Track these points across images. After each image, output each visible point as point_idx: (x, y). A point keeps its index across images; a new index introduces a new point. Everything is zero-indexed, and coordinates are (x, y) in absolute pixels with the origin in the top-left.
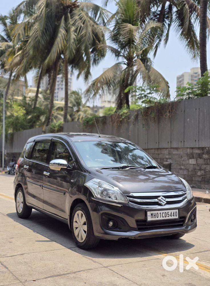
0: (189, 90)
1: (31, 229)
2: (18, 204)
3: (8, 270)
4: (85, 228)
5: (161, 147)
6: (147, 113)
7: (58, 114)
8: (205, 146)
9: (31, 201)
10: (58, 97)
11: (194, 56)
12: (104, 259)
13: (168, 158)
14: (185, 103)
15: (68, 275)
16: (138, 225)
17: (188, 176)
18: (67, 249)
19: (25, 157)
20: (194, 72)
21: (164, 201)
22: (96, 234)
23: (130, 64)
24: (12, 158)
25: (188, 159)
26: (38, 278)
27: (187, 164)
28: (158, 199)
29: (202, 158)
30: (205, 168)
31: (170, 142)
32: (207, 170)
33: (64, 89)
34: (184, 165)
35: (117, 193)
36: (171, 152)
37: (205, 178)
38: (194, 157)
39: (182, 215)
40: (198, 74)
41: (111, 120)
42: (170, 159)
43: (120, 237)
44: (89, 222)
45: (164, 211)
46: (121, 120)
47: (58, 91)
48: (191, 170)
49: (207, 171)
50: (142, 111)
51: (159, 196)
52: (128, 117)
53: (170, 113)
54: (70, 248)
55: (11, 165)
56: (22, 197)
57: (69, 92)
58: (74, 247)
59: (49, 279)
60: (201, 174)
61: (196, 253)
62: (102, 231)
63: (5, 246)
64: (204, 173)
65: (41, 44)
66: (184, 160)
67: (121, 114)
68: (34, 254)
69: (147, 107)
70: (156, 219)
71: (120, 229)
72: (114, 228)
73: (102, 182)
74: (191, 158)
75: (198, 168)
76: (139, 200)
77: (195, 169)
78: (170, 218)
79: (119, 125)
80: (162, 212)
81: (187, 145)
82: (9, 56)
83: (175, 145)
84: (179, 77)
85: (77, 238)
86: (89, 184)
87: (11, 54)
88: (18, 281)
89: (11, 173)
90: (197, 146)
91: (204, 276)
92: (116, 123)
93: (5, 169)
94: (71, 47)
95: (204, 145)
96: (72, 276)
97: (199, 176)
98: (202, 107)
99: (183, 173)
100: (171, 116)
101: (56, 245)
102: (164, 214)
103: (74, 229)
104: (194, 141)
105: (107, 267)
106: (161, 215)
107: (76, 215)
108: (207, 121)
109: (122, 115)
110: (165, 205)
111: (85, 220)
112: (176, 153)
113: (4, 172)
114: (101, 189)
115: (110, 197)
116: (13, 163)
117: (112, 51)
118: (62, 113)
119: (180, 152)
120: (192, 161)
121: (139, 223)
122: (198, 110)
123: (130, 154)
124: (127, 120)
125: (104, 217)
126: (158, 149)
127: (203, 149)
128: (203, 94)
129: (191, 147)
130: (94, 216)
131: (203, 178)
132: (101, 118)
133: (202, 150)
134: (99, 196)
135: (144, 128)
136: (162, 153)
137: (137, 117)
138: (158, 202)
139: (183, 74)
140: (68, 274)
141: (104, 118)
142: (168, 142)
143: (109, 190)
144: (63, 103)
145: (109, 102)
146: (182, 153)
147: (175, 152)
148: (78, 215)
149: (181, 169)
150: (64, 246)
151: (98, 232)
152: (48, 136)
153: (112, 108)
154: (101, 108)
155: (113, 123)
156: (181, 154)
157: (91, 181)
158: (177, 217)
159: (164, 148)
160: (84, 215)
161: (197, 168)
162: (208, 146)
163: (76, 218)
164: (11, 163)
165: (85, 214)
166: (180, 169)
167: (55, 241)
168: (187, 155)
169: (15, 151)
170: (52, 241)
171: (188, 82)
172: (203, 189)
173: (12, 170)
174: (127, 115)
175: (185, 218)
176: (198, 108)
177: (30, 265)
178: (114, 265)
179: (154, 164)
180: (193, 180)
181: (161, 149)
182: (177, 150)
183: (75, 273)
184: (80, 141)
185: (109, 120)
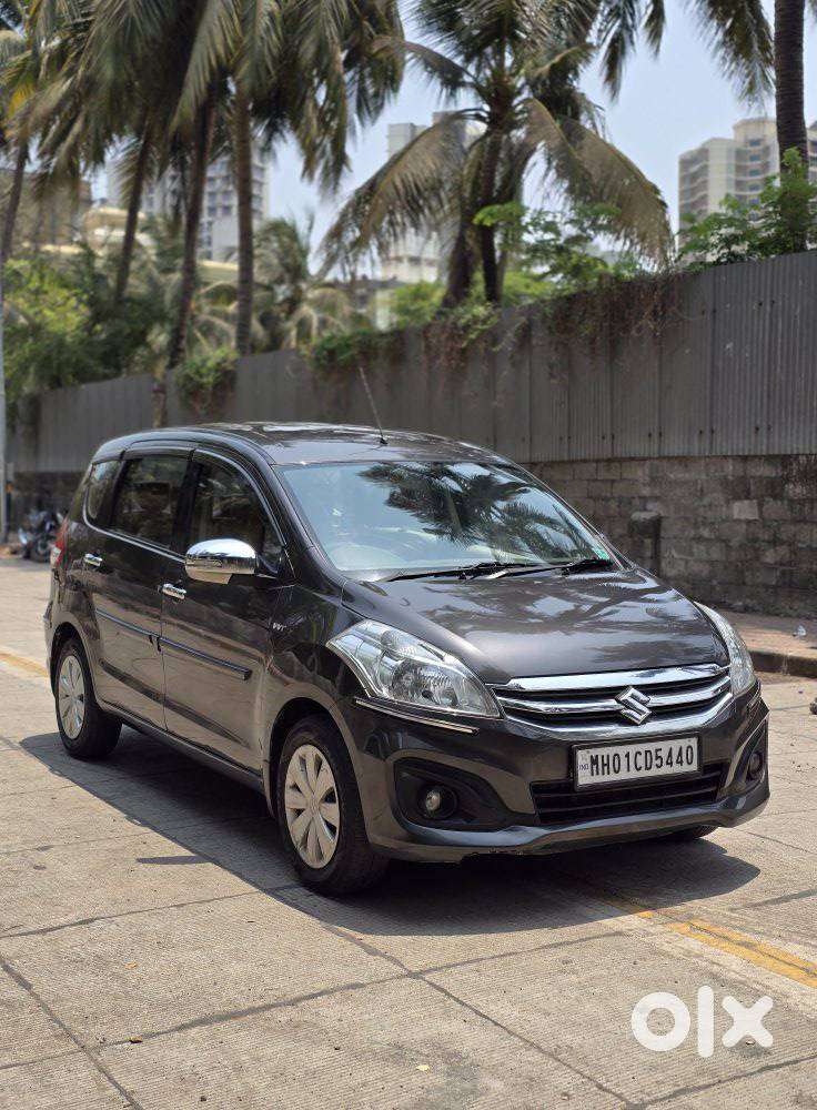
0: (730, 226)
1: (120, 809)
2: (64, 704)
3: (32, 994)
4: (333, 812)
5: (624, 455)
6: (566, 317)
7: (213, 313)
8: (795, 452)
9: (113, 693)
10: (209, 243)
11: (751, 88)
12: (408, 938)
13: (651, 497)
14: (717, 280)
15: (267, 1014)
16: (539, 804)
17: (726, 568)
18: (263, 895)
19: (85, 518)
20: (746, 137)
21: (640, 706)
22: (374, 837)
23: (500, 118)
24: (35, 495)
25: (728, 502)
26: (148, 1029)
27: (723, 521)
28: (618, 701)
29: (782, 499)
30: (794, 536)
31: (655, 435)
32: (800, 545)
33: (235, 211)
34: (713, 523)
35: (457, 680)
36: (661, 474)
37: (791, 572)
38: (749, 494)
39: (711, 759)
40: (760, 147)
41: (423, 348)
42: (657, 498)
43: (469, 851)
44: (346, 792)
45: (642, 747)
46: (464, 345)
47: (210, 219)
48: (737, 544)
49: (802, 548)
50: (548, 310)
51: (623, 688)
52: (493, 337)
53: (655, 320)
54: (272, 892)
55: (33, 525)
56: (81, 678)
57: (256, 225)
58: (289, 887)
59: (193, 1032)
60: (778, 559)
61: (766, 902)
62: (401, 831)
63: (16, 886)
64: (788, 555)
65: (140, 35)
66: (710, 505)
67: (463, 321)
68: (131, 918)
69: (565, 297)
70: (613, 777)
71: (470, 818)
72: (447, 819)
73: (398, 635)
74: (737, 498)
75: (766, 537)
76: (542, 707)
77: (755, 540)
78: (666, 770)
79: (458, 365)
80: (632, 749)
81: (723, 447)
82: (14, 85)
83: (675, 446)
84: (688, 157)
85: (300, 850)
86: (347, 643)
87: (21, 77)
88: (73, 1046)
89: (34, 554)
90: (762, 450)
91: (801, 1007)
92: (442, 357)
93: (11, 536)
94: (258, 49)
95: (792, 446)
96: (282, 1016)
97: (770, 568)
98: (784, 296)
99: (705, 555)
100: (662, 332)
101: (217, 879)
102: (643, 754)
103: (289, 814)
104: (753, 429)
105: (421, 972)
106: (632, 764)
107: (294, 763)
108: (804, 352)
109: (466, 328)
110: (644, 722)
111: (332, 784)
112: (680, 476)
113: (7, 550)
114: (392, 663)
115: (427, 695)
116: (43, 515)
117: (427, 64)
118: (232, 308)
119: (697, 474)
120: (743, 510)
121: (543, 796)
122: (768, 308)
123: (501, 504)
124: (486, 350)
125: (405, 774)
126: (609, 461)
127: (785, 460)
128: (788, 239)
129: (741, 454)
130: (367, 769)
131: (783, 573)
132: (385, 340)
133: (785, 467)
134: (385, 693)
135: (553, 381)
136: (625, 475)
137: (525, 334)
138: (618, 712)
139: (707, 147)
140: (268, 1007)
141: (398, 335)
142: (650, 435)
143: (423, 666)
144: (233, 266)
145: (415, 261)
146: (704, 477)
147: (676, 474)
148: (303, 761)
149: (699, 539)
150: (248, 881)
151: (382, 829)
152: (178, 436)
153: (427, 285)
154: (384, 285)
155: (432, 360)
156: (699, 482)
157: (350, 630)
158: (694, 767)
159: (632, 459)
160: (325, 765)
161: (760, 536)
162: (804, 449)
163: (294, 772)
164: (36, 517)
165: (332, 761)
166: (693, 539)
167: (217, 863)
168: (724, 482)
169: (50, 464)
170: (203, 857)
171: (728, 196)
172: (787, 616)
173: (40, 542)
174: (485, 327)
175: (722, 767)
176: (768, 300)
177: (116, 969)
178: (449, 966)
179: (602, 551)
180: (744, 583)
181: (621, 460)
182: (686, 466)
183: (294, 1002)
184: (303, 463)
185: (416, 350)
